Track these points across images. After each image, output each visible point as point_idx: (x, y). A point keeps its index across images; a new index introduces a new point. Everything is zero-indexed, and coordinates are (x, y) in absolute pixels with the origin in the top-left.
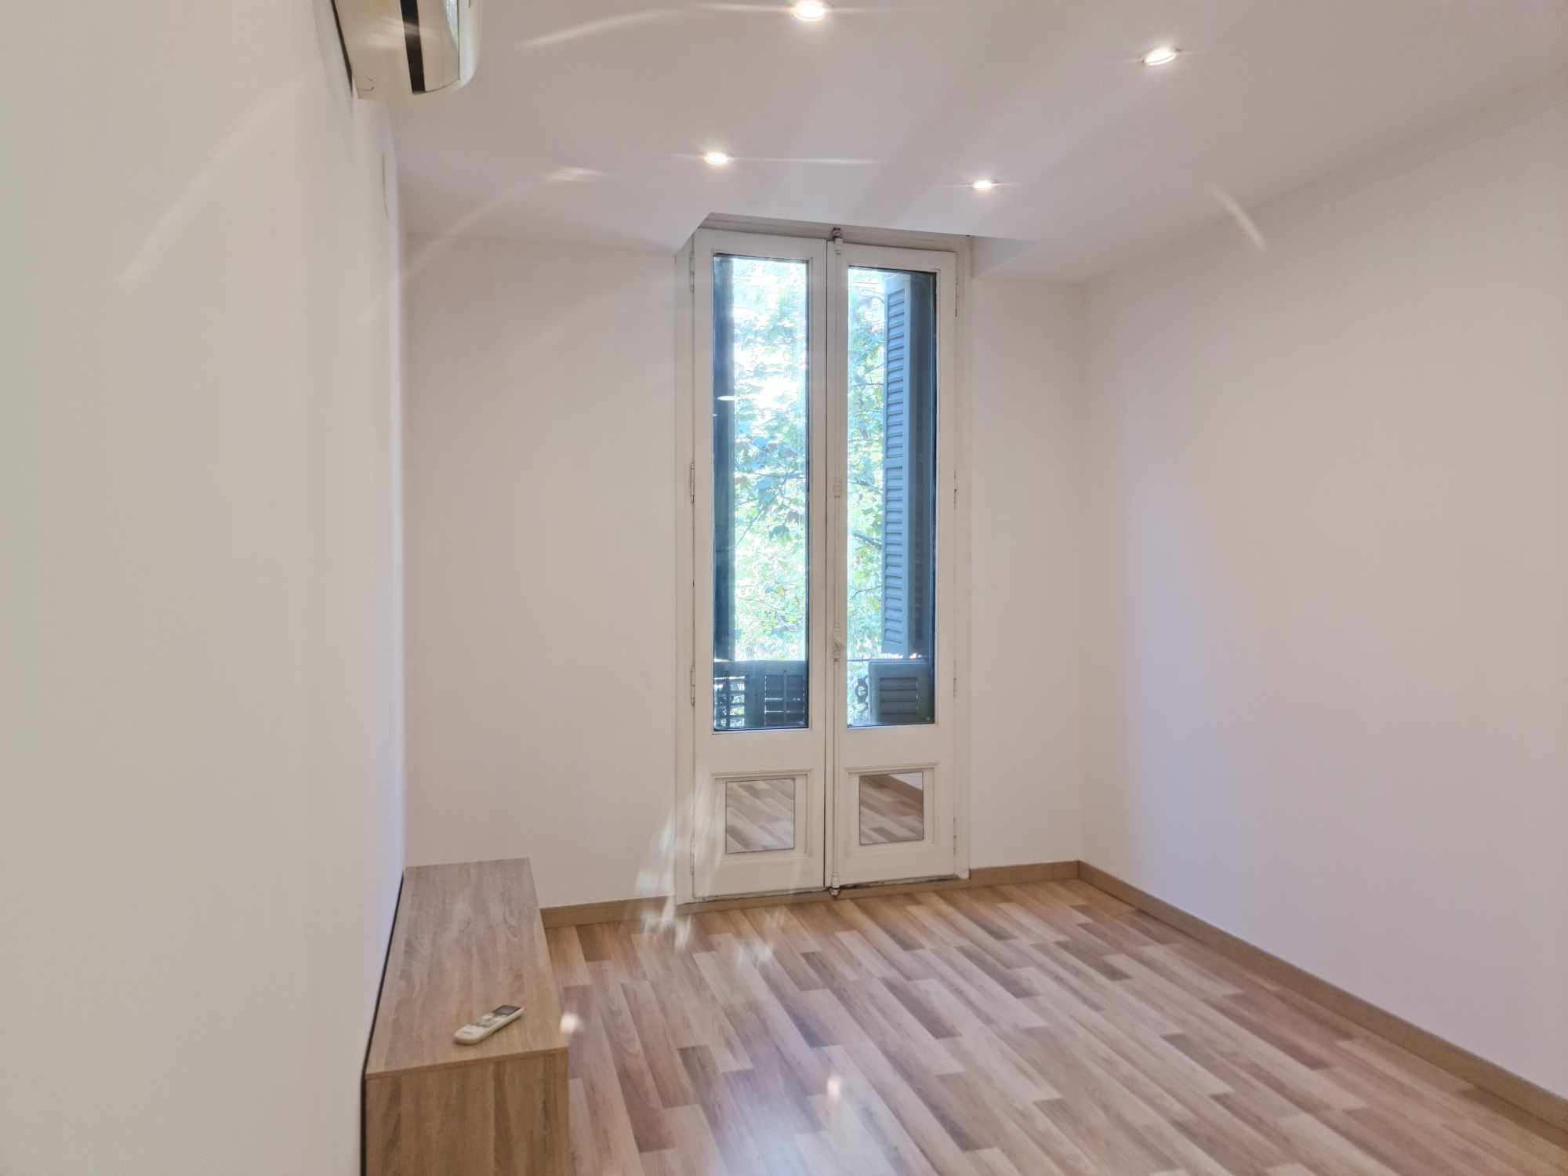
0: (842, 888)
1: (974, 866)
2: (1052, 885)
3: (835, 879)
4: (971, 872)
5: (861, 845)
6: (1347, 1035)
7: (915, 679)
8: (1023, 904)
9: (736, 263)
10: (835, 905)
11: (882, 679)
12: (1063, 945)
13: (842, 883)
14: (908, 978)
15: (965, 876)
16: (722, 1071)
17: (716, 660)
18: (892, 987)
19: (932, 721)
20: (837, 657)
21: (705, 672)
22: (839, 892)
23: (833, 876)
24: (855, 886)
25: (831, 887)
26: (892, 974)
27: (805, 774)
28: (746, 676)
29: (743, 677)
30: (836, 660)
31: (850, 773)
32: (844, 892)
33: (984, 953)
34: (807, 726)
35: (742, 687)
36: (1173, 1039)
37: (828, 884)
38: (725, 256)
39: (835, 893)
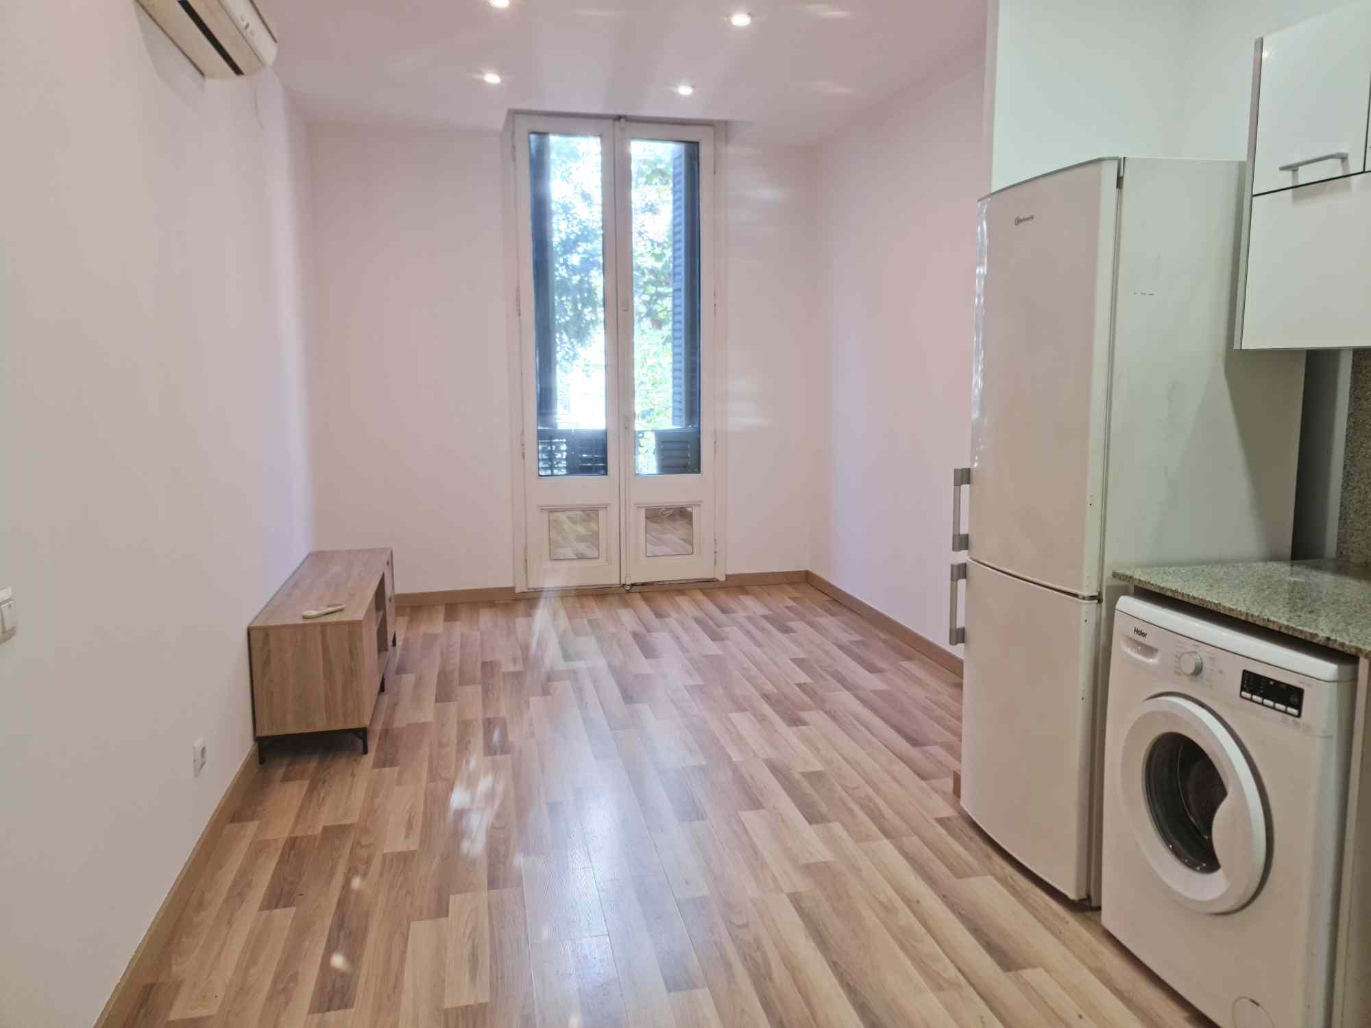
0: (633, 585)
1: (729, 573)
2: (785, 586)
3: (628, 578)
4: (727, 576)
5: (647, 556)
6: (909, 658)
7: (687, 442)
8: (757, 597)
9: (554, 140)
10: (628, 597)
11: (664, 442)
12: (766, 617)
13: (633, 582)
14: (649, 632)
15: (722, 579)
16: (503, 670)
17: (539, 428)
18: (635, 635)
19: (699, 471)
20: (626, 426)
21: (531, 435)
22: (631, 588)
23: (626, 577)
24: (643, 584)
25: (624, 585)
26: (640, 629)
27: (605, 507)
28: (567, 440)
29: (565, 440)
30: (626, 428)
31: (638, 507)
32: (634, 588)
33: (708, 620)
34: (607, 474)
35: (564, 447)
36: (797, 661)
37: (623, 582)
38: (542, 134)
39: (628, 588)
